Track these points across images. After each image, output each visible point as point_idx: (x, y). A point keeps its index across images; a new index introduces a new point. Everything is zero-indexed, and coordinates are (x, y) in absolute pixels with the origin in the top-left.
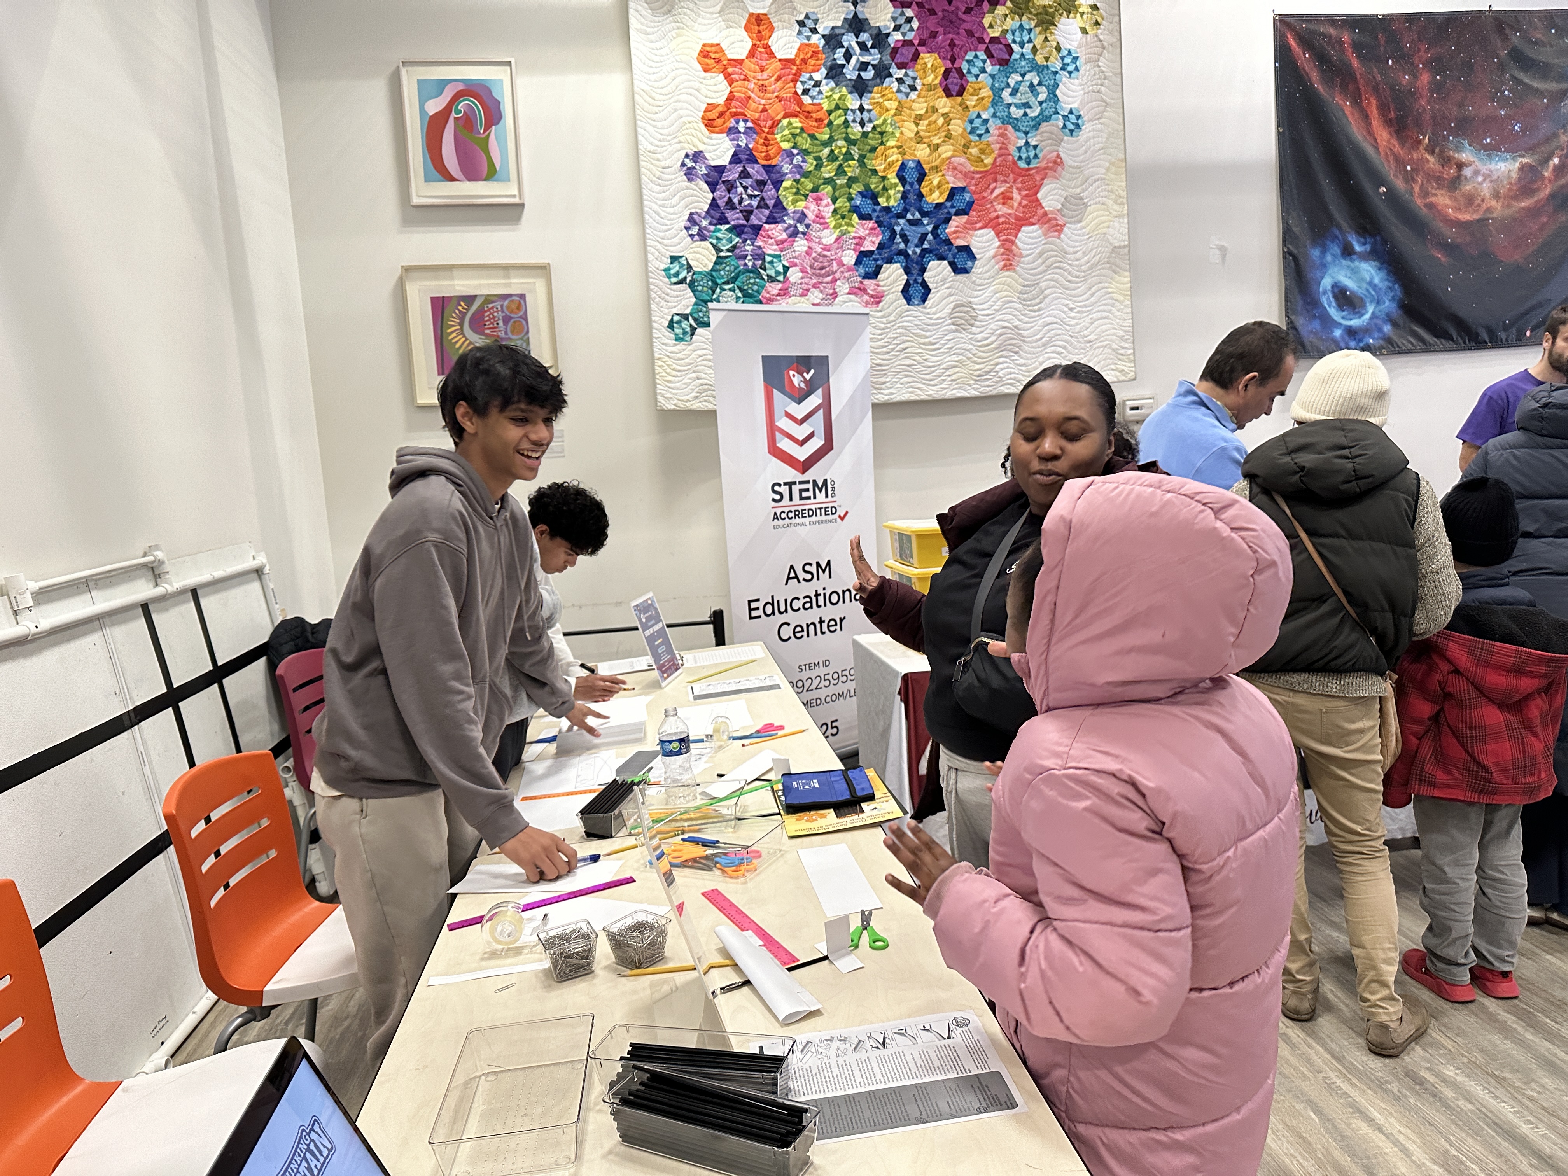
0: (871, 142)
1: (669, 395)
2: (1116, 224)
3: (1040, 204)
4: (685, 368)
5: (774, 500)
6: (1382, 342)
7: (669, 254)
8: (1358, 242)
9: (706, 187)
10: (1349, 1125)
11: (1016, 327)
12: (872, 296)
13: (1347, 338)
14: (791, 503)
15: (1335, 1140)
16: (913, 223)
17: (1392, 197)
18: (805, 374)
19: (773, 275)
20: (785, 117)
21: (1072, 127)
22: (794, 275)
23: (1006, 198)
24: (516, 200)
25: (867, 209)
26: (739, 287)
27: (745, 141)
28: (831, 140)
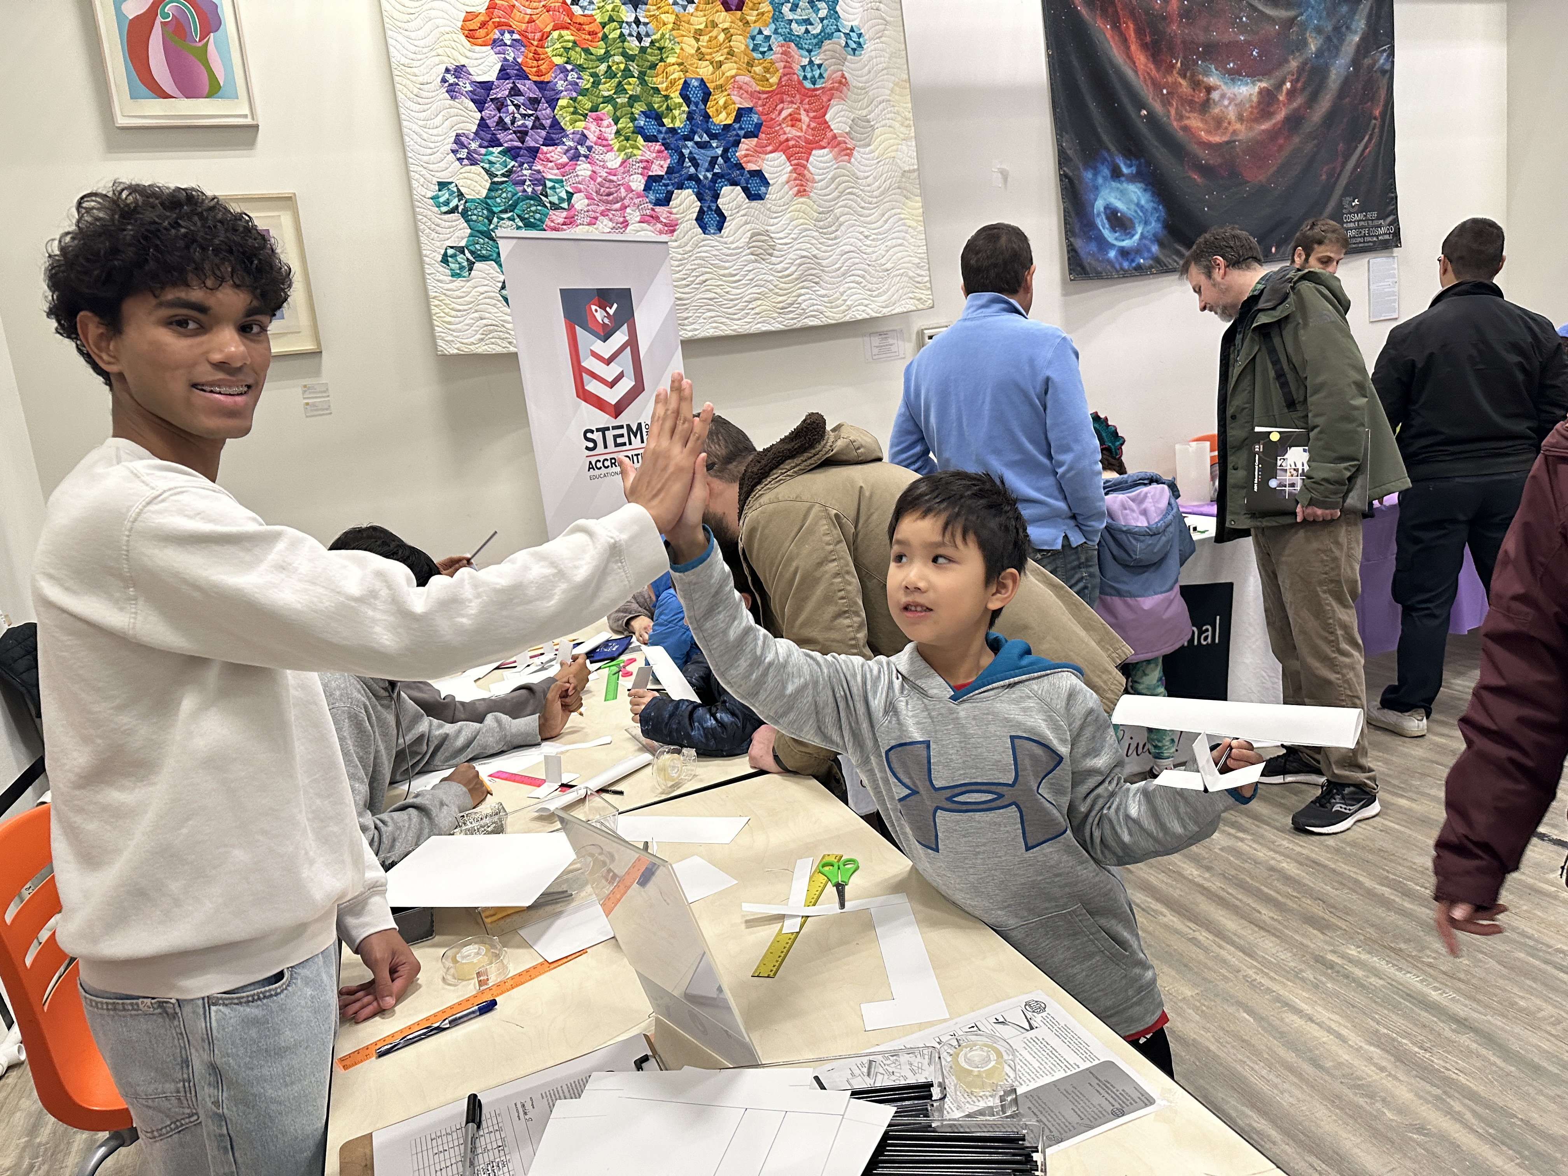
0: (649, 58)
1: (450, 338)
2: (904, 147)
3: (829, 127)
4: (466, 307)
5: (587, 448)
6: (1151, 262)
7: (435, 180)
8: (1125, 164)
9: (472, 105)
10: (1282, 1020)
11: (814, 256)
12: (665, 225)
13: (1120, 259)
14: (606, 451)
15: (1274, 1038)
16: (701, 145)
17: (1152, 120)
18: (608, 309)
19: (557, 202)
20: (555, 29)
21: (854, 46)
22: (580, 202)
23: (794, 120)
24: (248, 121)
25: (652, 130)
26: (518, 216)
27: (512, 55)
28: (607, 56)
